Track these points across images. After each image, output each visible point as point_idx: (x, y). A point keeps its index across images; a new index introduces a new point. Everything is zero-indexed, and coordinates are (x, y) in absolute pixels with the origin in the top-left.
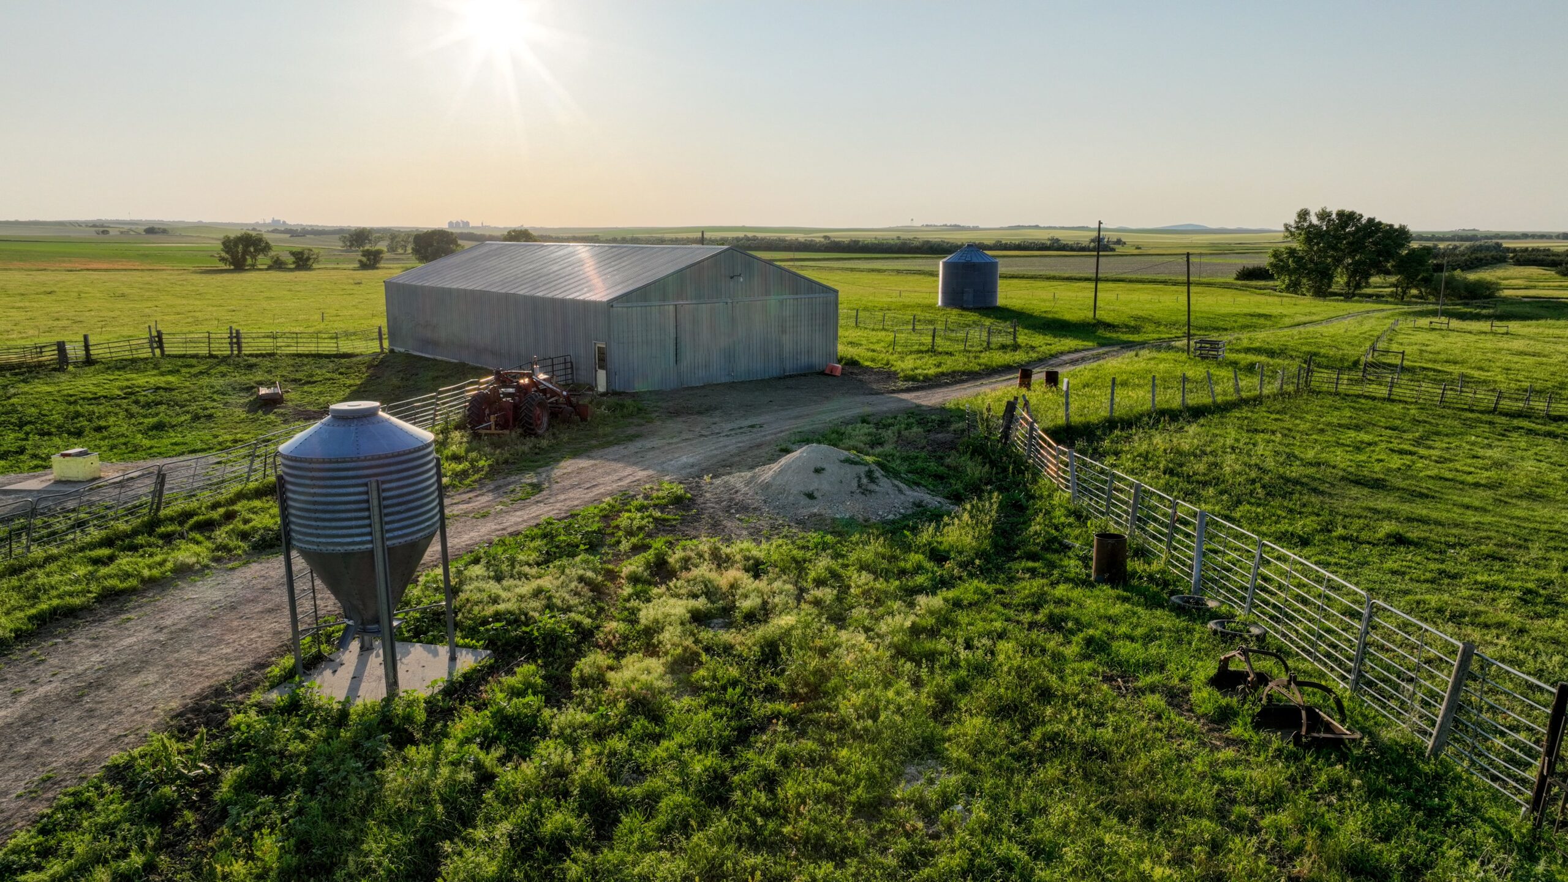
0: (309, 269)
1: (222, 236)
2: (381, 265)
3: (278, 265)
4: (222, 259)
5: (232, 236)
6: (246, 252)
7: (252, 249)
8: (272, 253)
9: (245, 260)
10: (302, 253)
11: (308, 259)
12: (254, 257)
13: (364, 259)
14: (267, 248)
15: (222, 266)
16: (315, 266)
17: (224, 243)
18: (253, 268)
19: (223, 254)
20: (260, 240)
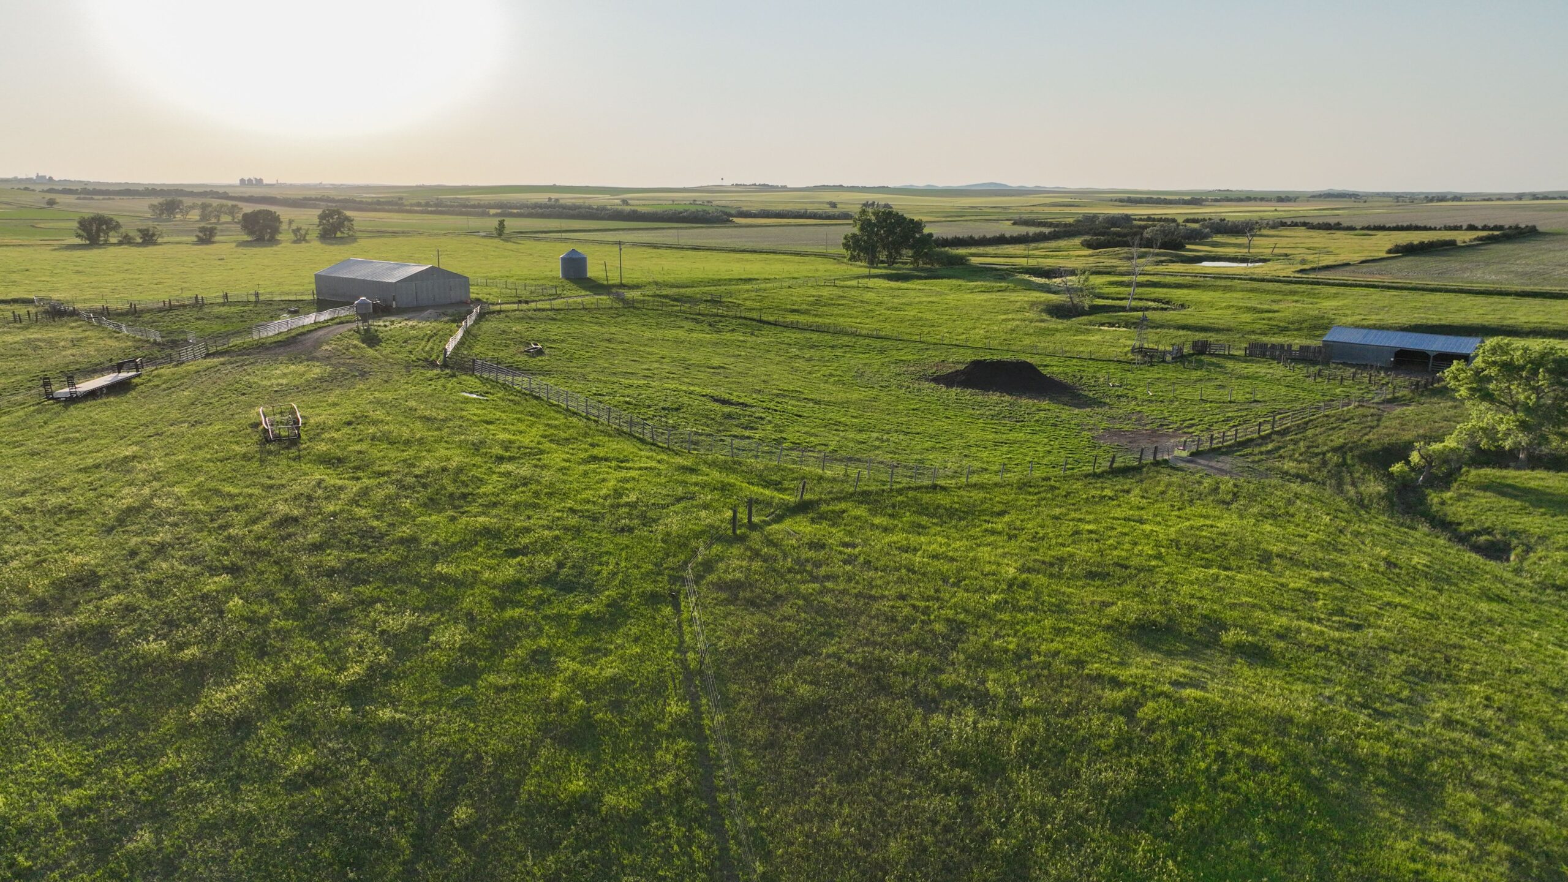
0: (155, 243)
1: (77, 217)
2: (217, 238)
3: (127, 241)
4: (79, 236)
5: (86, 216)
6: (98, 231)
7: (104, 227)
8: (122, 230)
9: (99, 236)
10: (148, 230)
11: (153, 235)
12: (107, 234)
13: (201, 235)
14: (118, 226)
15: (78, 241)
16: (160, 240)
17: (80, 223)
18: (106, 244)
19: (79, 231)
20: (111, 220)
